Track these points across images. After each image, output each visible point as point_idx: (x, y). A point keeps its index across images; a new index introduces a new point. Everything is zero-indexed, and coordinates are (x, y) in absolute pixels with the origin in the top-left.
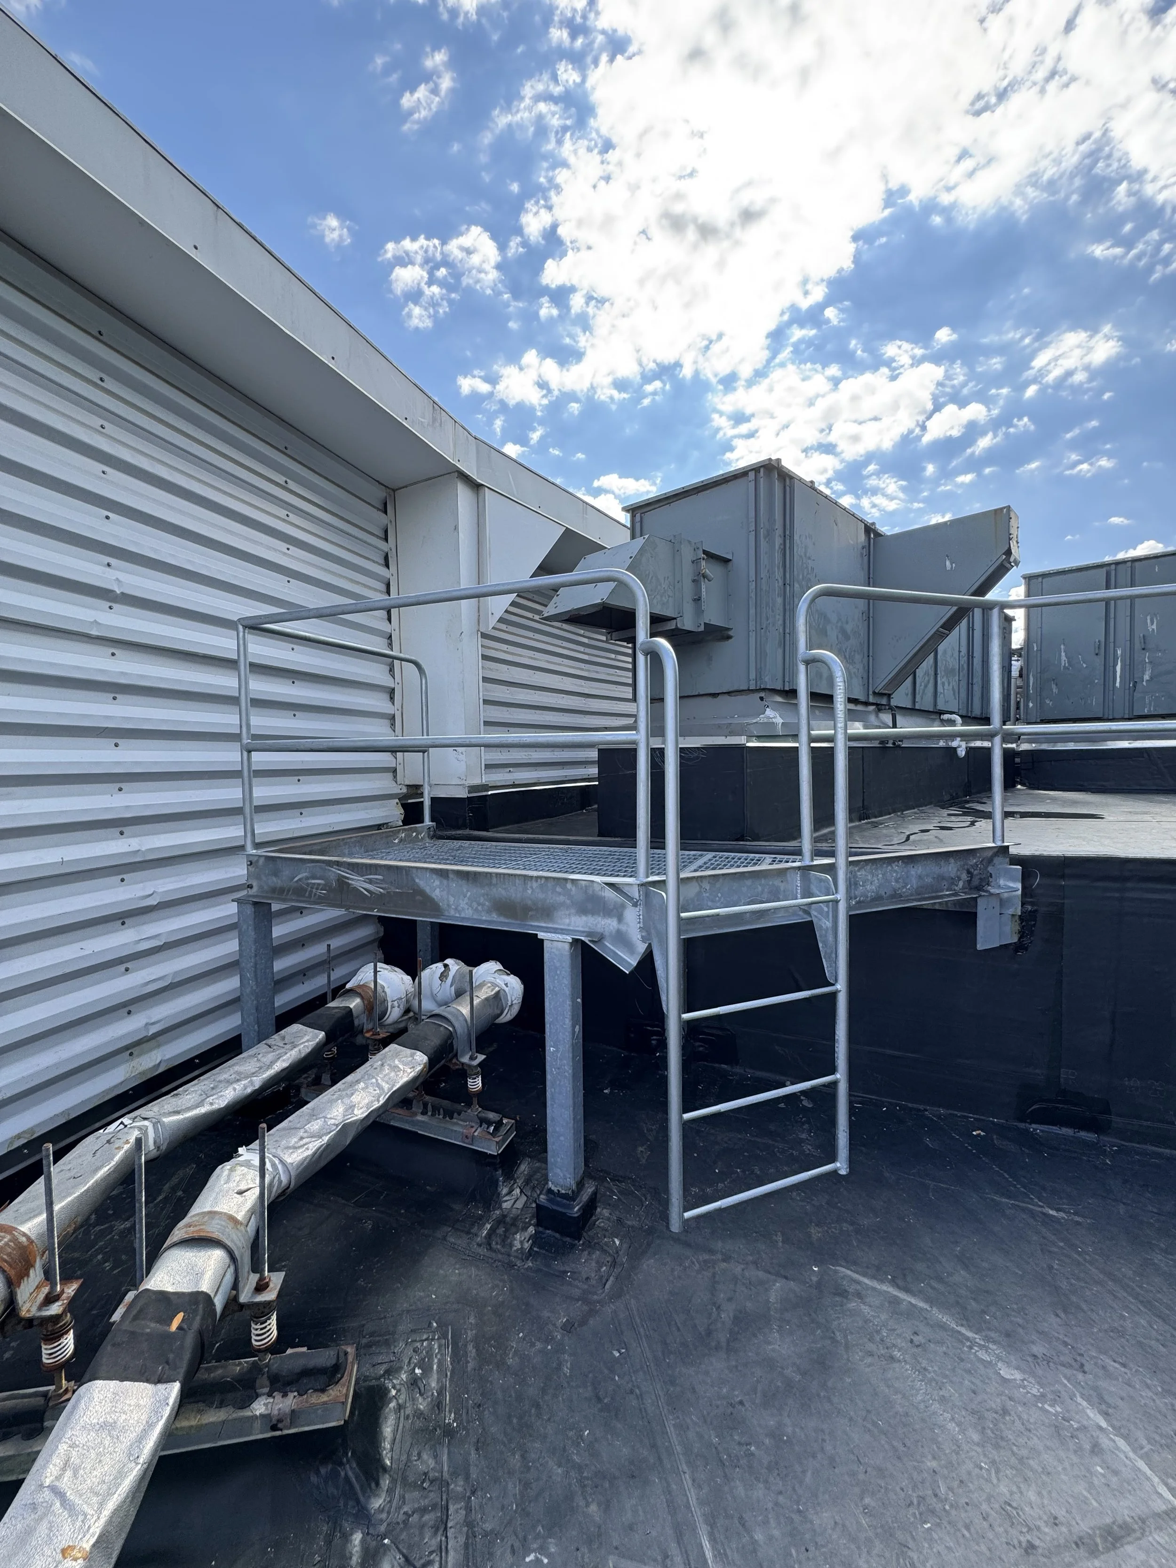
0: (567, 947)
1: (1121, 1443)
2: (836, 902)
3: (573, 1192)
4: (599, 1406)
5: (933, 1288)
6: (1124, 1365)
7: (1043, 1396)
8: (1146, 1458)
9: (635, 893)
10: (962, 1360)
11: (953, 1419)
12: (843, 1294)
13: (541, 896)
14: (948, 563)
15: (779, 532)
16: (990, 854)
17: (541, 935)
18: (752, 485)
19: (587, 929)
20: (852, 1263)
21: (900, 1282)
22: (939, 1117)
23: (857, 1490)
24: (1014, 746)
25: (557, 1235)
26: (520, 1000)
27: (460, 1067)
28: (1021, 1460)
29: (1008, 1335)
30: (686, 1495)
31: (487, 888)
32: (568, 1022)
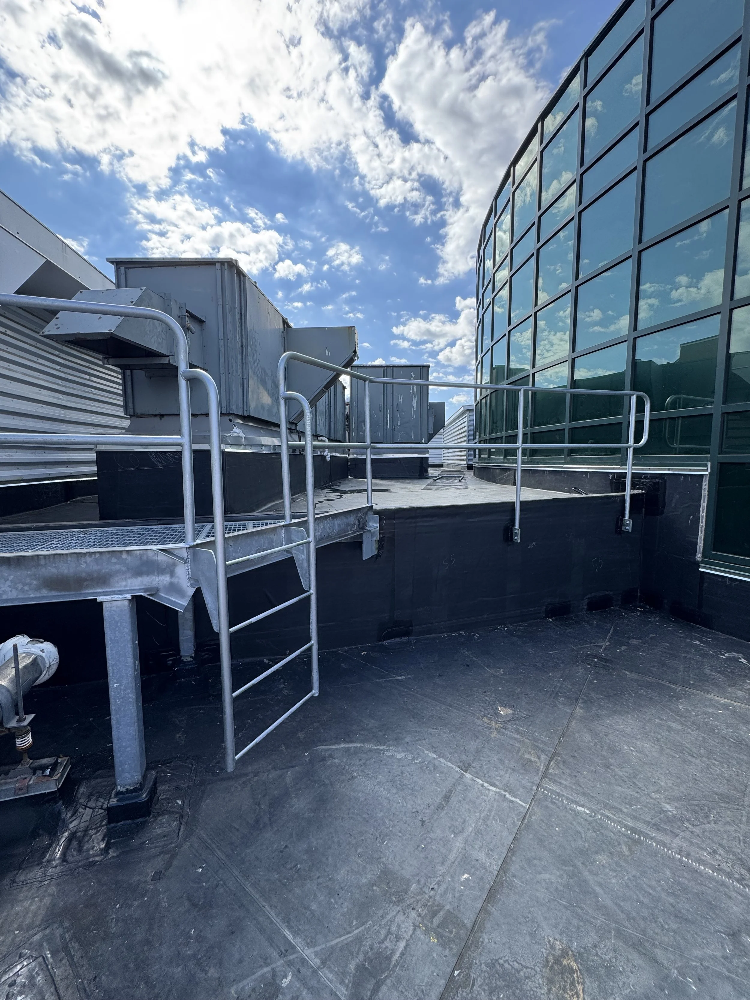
0: (126, 603)
1: (442, 760)
2: (309, 543)
3: (141, 784)
4: (197, 909)
5: (362, 735)
6: (436, 729)
7: (414, 757)
8: (450, 761)
9: (184, 554)
10: (381, 761)
11: (384, 789)
12: (324, 759)
13: (96, 568)
14: (327, 351)
15: (237, 310)
16: (366, 510)
17: (100, 599)
18: (219, 272)
19: (143, 587)
20: (323, 741)
21: (347, 740)
22: (346, 652)
23: (353, 849)
24: (347, 456)
25: (129, 822)
26: (58, 660)
27: (7, 732)
28: (412, 790)
29: (396, 740)
30: (269, 917)
31: (33, 570)
32: (130, 660)
